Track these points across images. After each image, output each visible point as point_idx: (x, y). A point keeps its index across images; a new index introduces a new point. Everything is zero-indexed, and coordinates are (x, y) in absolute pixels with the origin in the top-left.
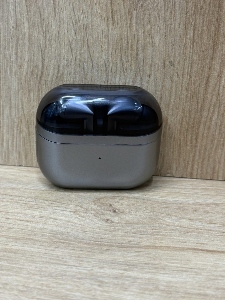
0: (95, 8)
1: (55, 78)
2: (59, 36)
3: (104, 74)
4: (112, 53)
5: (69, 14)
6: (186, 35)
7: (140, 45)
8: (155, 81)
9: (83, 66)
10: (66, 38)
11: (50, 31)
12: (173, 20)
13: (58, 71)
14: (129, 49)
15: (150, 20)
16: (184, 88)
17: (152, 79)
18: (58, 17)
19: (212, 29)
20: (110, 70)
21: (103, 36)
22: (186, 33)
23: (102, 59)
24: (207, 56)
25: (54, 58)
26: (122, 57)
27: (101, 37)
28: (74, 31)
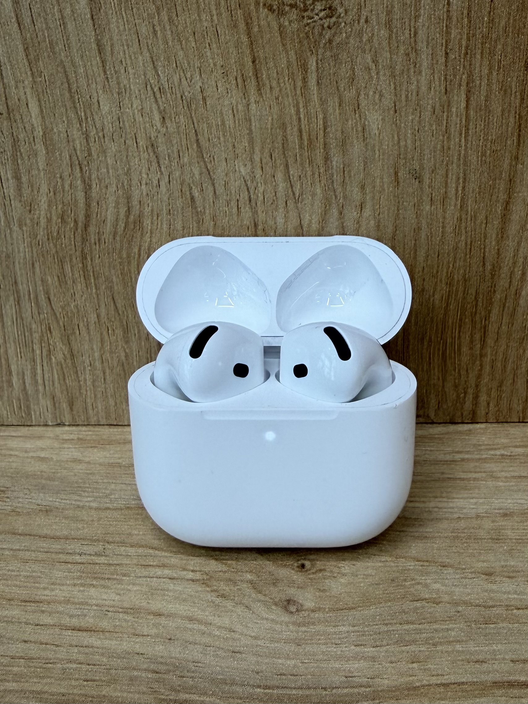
0: (209, 54)
1: (123, 225)
2: (121, 128)
3: (245, 208)
4: (261, 160)
5: (142, 73)
6: (449, 106)
7: (331, 135)
8: (375, 218)
9: (191, 194)
10: (139, 131)
11: (96, 118)
12: (414, 72)
13: (129, 211)
14: (306, 148)
15: (354, 74)
16: (449, 229)
17: (367, 212)
18: (113, 83)
19: (513, 87)
20: (261, 198)
21: (235, 121)
22: (449, 102)
23: (237, 174)
24: (502, 152)
25: (115, 181)
26: (287, 166)
27: (230, 122)
28: (160, 112)
